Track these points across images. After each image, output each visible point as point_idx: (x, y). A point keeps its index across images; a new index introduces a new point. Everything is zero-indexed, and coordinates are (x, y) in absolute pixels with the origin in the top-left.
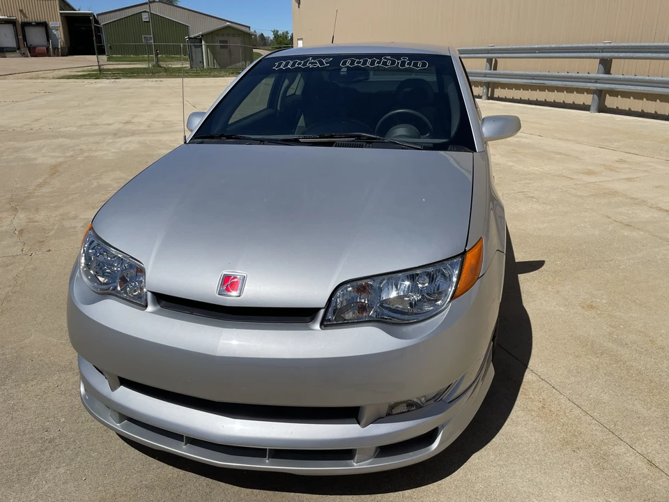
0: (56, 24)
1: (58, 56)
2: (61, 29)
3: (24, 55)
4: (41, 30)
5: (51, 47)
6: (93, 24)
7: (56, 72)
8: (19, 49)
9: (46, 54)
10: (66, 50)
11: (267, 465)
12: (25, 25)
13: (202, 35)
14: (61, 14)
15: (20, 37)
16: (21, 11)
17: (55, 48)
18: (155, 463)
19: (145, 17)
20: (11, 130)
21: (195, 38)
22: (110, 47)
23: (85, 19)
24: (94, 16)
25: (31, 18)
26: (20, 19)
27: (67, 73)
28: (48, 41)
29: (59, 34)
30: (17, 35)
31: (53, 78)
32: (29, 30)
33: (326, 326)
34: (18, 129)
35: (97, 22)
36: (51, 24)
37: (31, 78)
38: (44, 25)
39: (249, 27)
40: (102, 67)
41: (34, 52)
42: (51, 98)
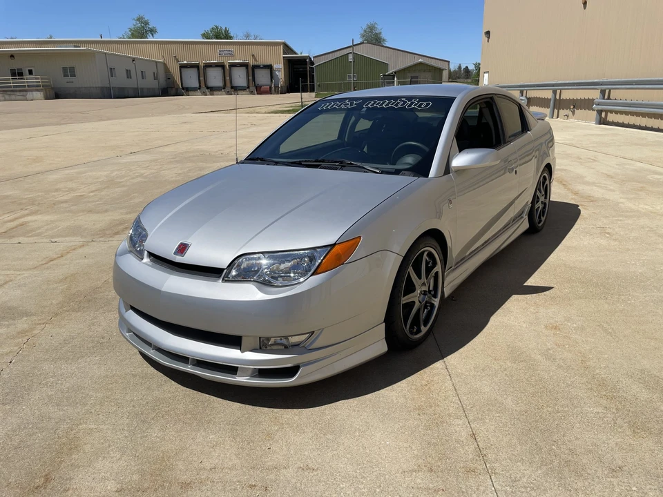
0: (279, 67)
1: (278, 94)
2: (283, 70)
3: (252, 93)
4: (267, 72)
5: (273, 86)
6: (309, 66)
7: (270, 108)
8: (248, 87)
9: (269, 92)
10: (285, 89)
11: (189, 369)
12: (255, 67)
13: (395, 73)
14: (284, 57)
15: (251, 78)
16: (253, 56)
17: (276, 87)
18: (146, 364)
19: (351, 58)
20: (208, 154)
21: (388, 75)
22: (319, 85)
23: (303, 61)
24: (310, 58)
25: (261, 62)
26: (251, 62)
27: (278, 108)
28: (272, 81)
29: (281, 75)
30: (248, 76)
31: (265, 113)
32: (258, 72)
33: (226, 281)
34: (213, 154)
35: (312, 63)
36: (275, 67)
37: (248, 113)
38: (270, 67)
39: (449, 62)
40: (304, 104)
41: (260, 90)
42: (254, 129)
